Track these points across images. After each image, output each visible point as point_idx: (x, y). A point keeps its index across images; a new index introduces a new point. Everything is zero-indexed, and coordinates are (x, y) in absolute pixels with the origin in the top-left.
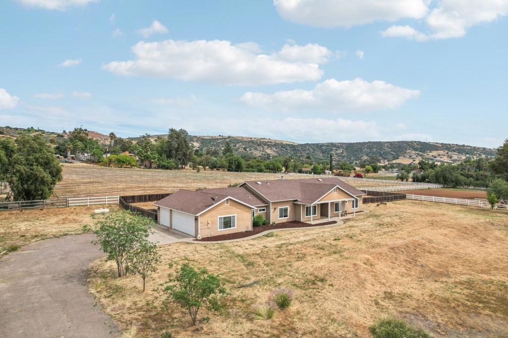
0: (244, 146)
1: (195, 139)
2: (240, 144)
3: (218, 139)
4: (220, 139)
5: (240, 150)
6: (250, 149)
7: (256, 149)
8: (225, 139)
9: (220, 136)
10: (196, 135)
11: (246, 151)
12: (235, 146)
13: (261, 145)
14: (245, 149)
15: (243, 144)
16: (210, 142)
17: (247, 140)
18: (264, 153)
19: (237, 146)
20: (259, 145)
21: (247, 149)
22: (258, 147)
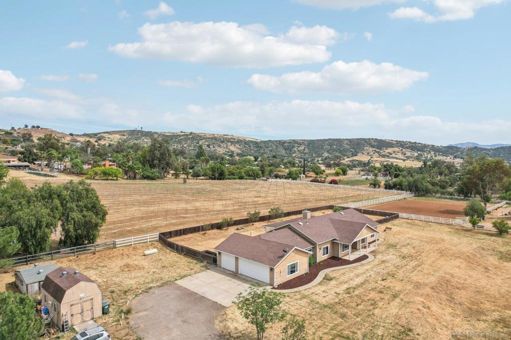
2: (203, 140)
3: (180, 136)
4: (183, 135)
5: (203, 147)
6: (214, 146)
7: (219, 146)
8: (187, 135)
9: (182, 132)
11: (210, 148)
13: (224, 142)
14: (208, 146)
15: (206, 141)
16: (172, 139)
17: (210, 137)
18: (228, 150)
19: (201, 143)
22: (221, 144)
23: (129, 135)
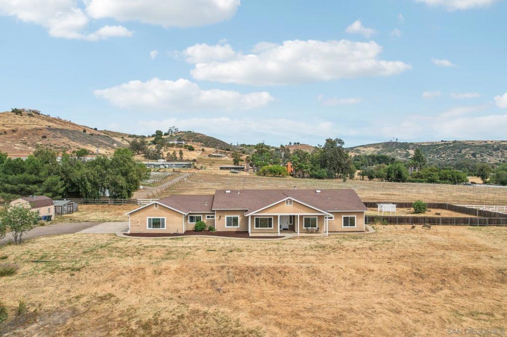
0: (472, 152)
1: (411, 146)
2: (468, 149)
3: (438, 145)
4: (442, 145)
5: (467, 157)
6: (481, 155)
7: (491, 155)
8: (447, 144)
9: (442, 141)
10: (412, 142)
11: (475, 157)
12: (460, 152)
13: (499, 150)
14: (474, 155)
15: (472, 149)
16: (429, 149)
17: (479, 144)
18: (503, 159)
19: (463, 152)
20: (496, 150)
21: (477, 156)
22: (493, 152)
23: (383, 147)
